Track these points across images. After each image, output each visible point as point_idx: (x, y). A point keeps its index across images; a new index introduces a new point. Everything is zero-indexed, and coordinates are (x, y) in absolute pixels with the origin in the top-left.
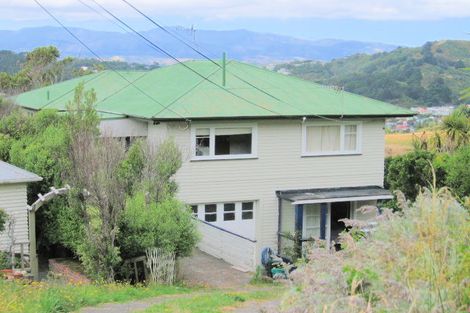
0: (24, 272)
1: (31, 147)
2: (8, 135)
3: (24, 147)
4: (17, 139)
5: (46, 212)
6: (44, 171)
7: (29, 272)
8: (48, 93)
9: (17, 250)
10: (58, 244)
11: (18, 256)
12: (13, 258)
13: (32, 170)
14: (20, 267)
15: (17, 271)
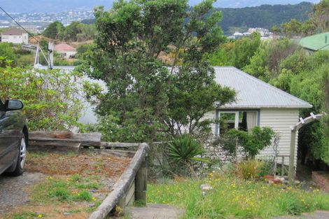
0: (282, 179)
1: (306, 80)
2: (290, 71)
3: (301, 80)
4: (296, 74)
5: (313, 133)
6: (314, 100)
7: (286, 179)
8: (326, 37)
9: (279, 161)
10: (320, 160)
11: (279, 166)
12: (275, 166)
13: (305, 99)
14: (281, 175)
15: (277, 178)
